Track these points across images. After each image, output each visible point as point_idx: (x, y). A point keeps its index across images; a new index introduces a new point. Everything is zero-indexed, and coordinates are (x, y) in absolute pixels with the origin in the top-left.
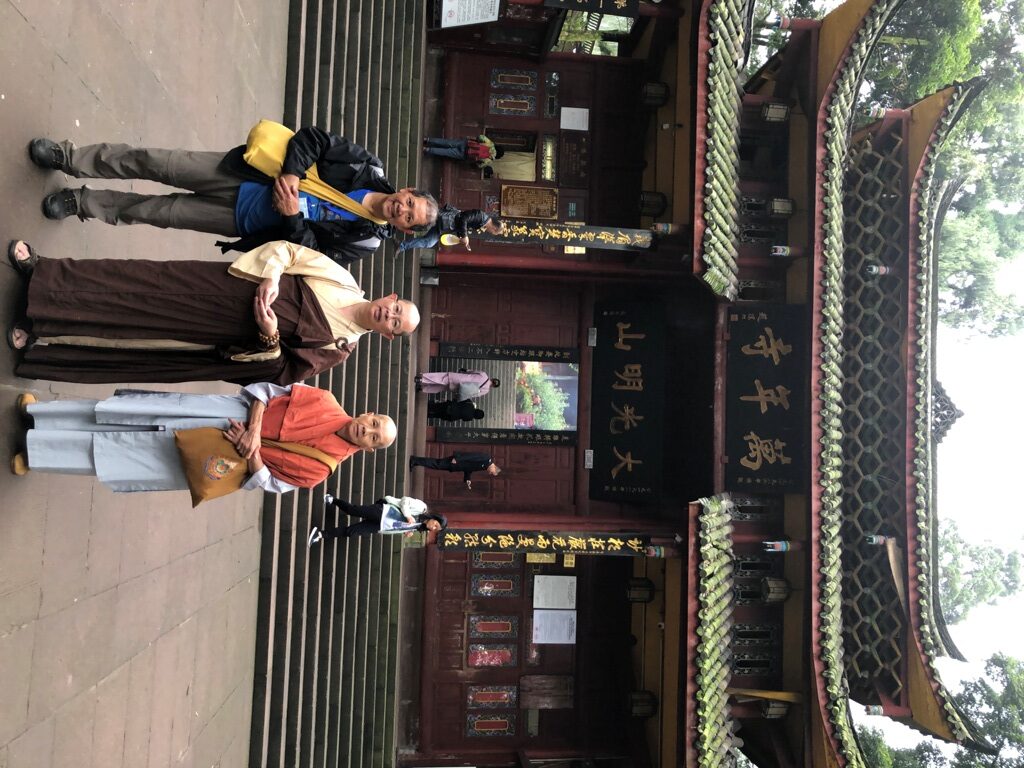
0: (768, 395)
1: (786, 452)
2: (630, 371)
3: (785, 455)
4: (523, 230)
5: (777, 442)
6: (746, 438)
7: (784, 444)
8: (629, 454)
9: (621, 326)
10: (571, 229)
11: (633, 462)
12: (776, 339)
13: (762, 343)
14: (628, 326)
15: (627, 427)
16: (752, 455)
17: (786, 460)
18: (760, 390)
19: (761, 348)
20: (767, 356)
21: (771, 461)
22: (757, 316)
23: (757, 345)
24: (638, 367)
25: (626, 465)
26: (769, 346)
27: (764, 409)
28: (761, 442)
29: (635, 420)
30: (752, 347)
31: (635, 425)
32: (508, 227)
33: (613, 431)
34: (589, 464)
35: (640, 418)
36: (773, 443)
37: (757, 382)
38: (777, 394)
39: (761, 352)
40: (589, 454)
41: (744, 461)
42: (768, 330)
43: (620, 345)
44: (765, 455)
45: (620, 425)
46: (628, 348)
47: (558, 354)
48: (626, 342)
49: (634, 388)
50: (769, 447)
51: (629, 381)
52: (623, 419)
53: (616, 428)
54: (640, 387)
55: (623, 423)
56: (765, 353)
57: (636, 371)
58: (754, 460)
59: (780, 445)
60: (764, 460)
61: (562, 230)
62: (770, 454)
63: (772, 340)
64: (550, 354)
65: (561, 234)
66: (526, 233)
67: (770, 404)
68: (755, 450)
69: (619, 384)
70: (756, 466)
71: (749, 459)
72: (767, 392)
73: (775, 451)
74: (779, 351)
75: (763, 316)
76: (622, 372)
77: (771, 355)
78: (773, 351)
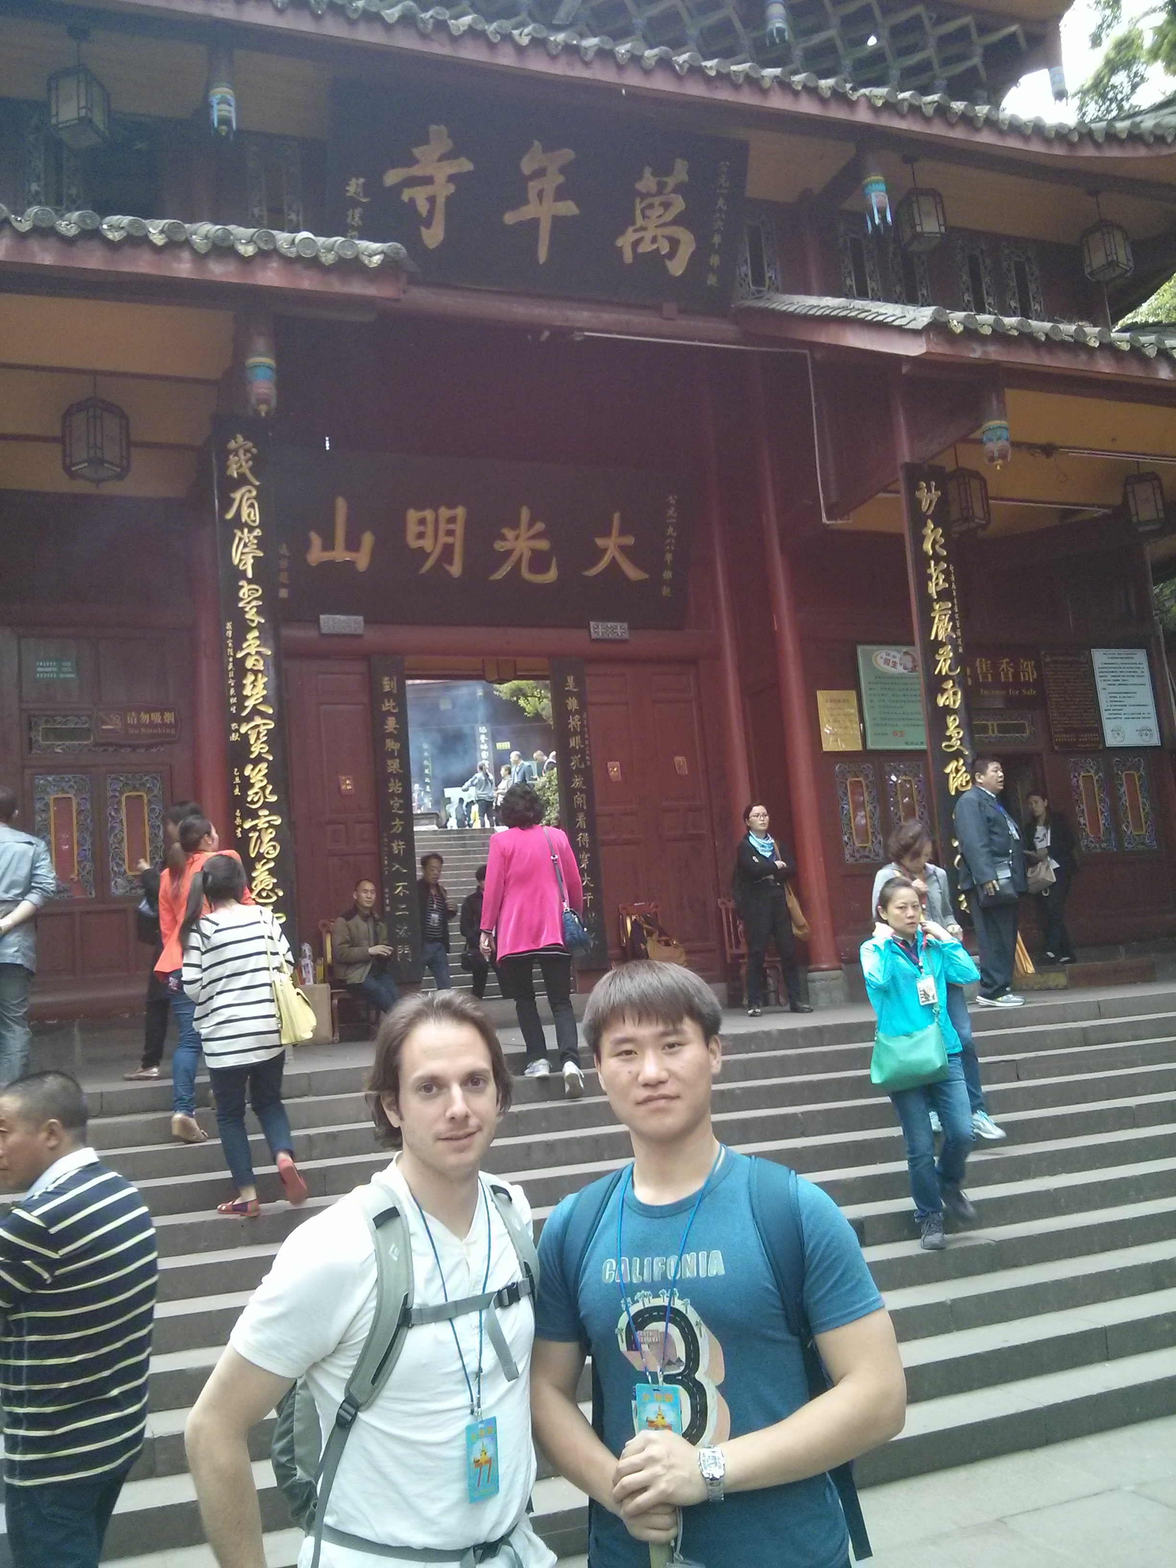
0: (540, 194)
1: (663, 170)
2: (421, 535)
3: (668, 170)
4: (257, 775)
5: (640, 186)
6: (628, 257)
7: (648, 172)
8: (600, 542)
9: (316, 555)
10: (238, 647)
11: (615, 531)
12: (412, 161)
13: (419, 196)
14: (316, 540)
15: (543, 545)
16: (665, 250)
17: (681, 172)
18: (527, 212)
19: (432, 200)
20: (451, 188)
21: (679, 204)
22: (354, 203)
23: (423, 208)
24: (413, 516)
25: (623, 548)
26: (428, 181)
27: (568, 208)
28: (640, 222)
29: (531, 525)
30: (428, 222)
31: (540, 526)
32: (254, 815)
33: (551, 575)
34: (619, 630)
35: (525, 514)
36: (644, 196)
37: (510, 218)
38: (540, 173)
39: (441, 201)
40: (599, 629)
41: (677, 267)
42: (392, 177)
43: (362, 560)
44: (669, 217)
45: (539, 562)
46: (368, 540)
47: (388, 705)
48: (353, 545)
49: (459, 528)
50: (651, 206)
51: (443, 539)
52: (527, 555)
53: (545, 569)
54: (460, 512)
55: (535, 552)
56: (443, 190)
57: (422, 522)
58: (674, 243)
59: (648, 182)
60: (677, 221)
61: (241, 670)
62: (666, 206)
63: (416, 171)
64: (391, 724)
65: (256, 673)
66: (264, 766)
67: (561, 195)
68: (654, 240)
69: (451, 563)
70: (688, 244)
71: (671, 255)
72: (532, 195)
73: (660, 192)
74: (441, 159)
75: (353, 187)
76: (422, 555)
77: (451, 179)
78: (442, 172)
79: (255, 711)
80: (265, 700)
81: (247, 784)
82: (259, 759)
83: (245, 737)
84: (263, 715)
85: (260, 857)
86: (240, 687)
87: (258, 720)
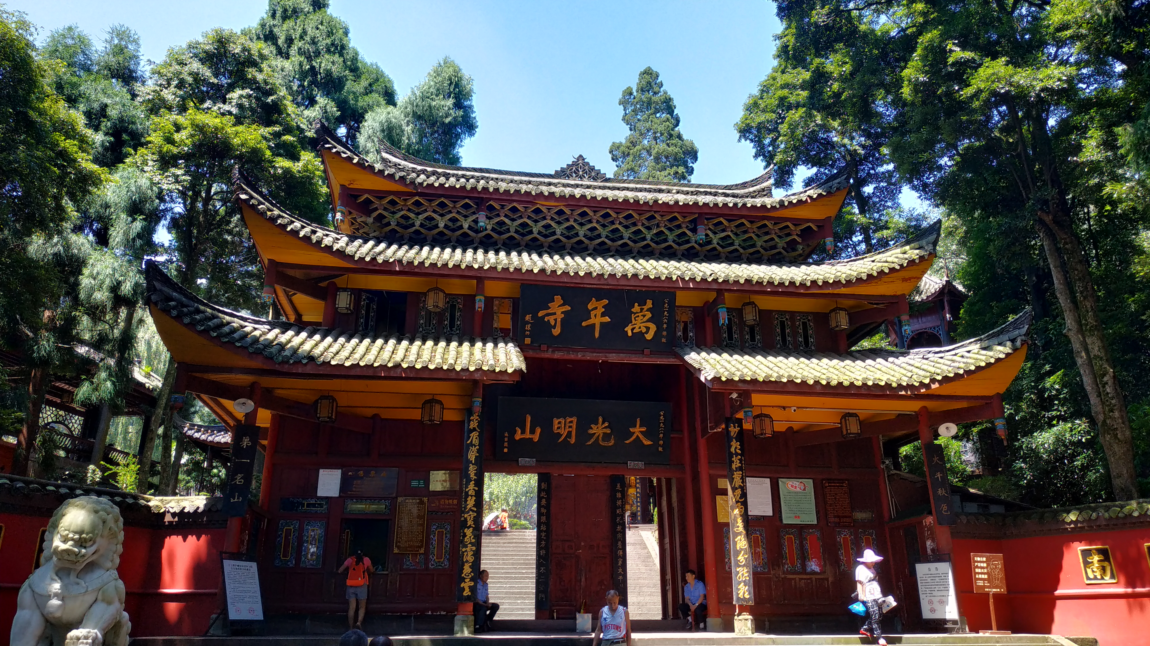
0: (595, 316)
1: (642, 303)
2: (559, 428)
3: (645, 304)
4: (468, 532)
5: (634, 310)
6: (630, 334)
7: (636, 304)
8: (632, 430)
9: (518, 436)
11: (638, 426)
12: (548, 308)
13: (551, 320)
14: (519, 431)
15: (608, 431)
16: (644, 331)
17: (649, 304)
18: (591, 321)
19: (556, 320)
20: (563, 316)
21: (649, 315)
22: (528, 323)
23: (553, 323)
24: (556, 421)
25: (641, 432)
26: (555, 314)
27: (607, 319)
28: (634, 322)
29: (603, 423)
30: (554, 327)
31: (606, 424)
32: (466, 546)
34: (640, 465)
35: (600, 420)
36: (635, 313)
37: (584, 324)
38: (596, 308)
39: (559, 320)
40: (631, 464)
41: (649, 336)
44: (645, 319)
45: (606, 437)
46: (538, 430)
48: (533, 432)
49: (574, 425)
50: (638, 316)
51: (568, 429)
52: (601, 435)
53: (609, 440)
54: (574, 419)
55: (605, 434)
56: (560, 316)
57: (559, 423)
59: (636, 308)
60: (648, 321)
61: (467, 495)
62: (644, 316)
63: (549, 311)
65: (472, 496)
66: (471, 529)
67: (603, 315)
68: (640, 328)
69: (571, 438)
70: (653, 328)
71: (647, 332)
72: (592, 316)
73: (641, 312)
74: (559, 306)
75: (528, 318)
76: (559, 435)
77: (562, 313)
78: (559, 311)
79: (471, 510)
80: (474, 506)
81: (465, 535)
82: (470, 526)
83: (466, 519)
84: (473, 511)
85: (467, 561)
86: (466, 501)
87: (471, 513)
